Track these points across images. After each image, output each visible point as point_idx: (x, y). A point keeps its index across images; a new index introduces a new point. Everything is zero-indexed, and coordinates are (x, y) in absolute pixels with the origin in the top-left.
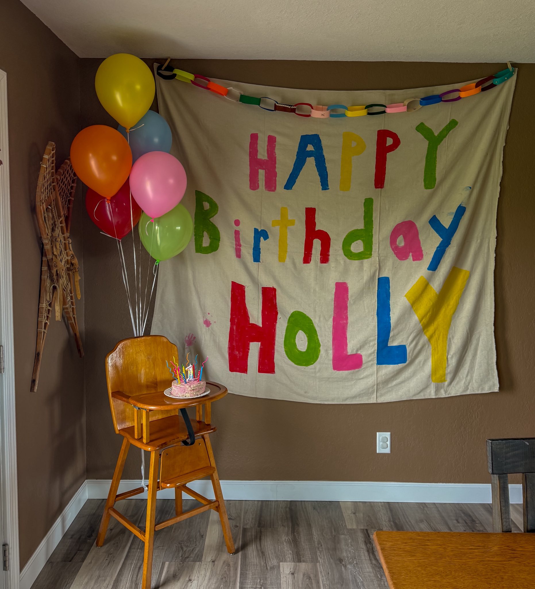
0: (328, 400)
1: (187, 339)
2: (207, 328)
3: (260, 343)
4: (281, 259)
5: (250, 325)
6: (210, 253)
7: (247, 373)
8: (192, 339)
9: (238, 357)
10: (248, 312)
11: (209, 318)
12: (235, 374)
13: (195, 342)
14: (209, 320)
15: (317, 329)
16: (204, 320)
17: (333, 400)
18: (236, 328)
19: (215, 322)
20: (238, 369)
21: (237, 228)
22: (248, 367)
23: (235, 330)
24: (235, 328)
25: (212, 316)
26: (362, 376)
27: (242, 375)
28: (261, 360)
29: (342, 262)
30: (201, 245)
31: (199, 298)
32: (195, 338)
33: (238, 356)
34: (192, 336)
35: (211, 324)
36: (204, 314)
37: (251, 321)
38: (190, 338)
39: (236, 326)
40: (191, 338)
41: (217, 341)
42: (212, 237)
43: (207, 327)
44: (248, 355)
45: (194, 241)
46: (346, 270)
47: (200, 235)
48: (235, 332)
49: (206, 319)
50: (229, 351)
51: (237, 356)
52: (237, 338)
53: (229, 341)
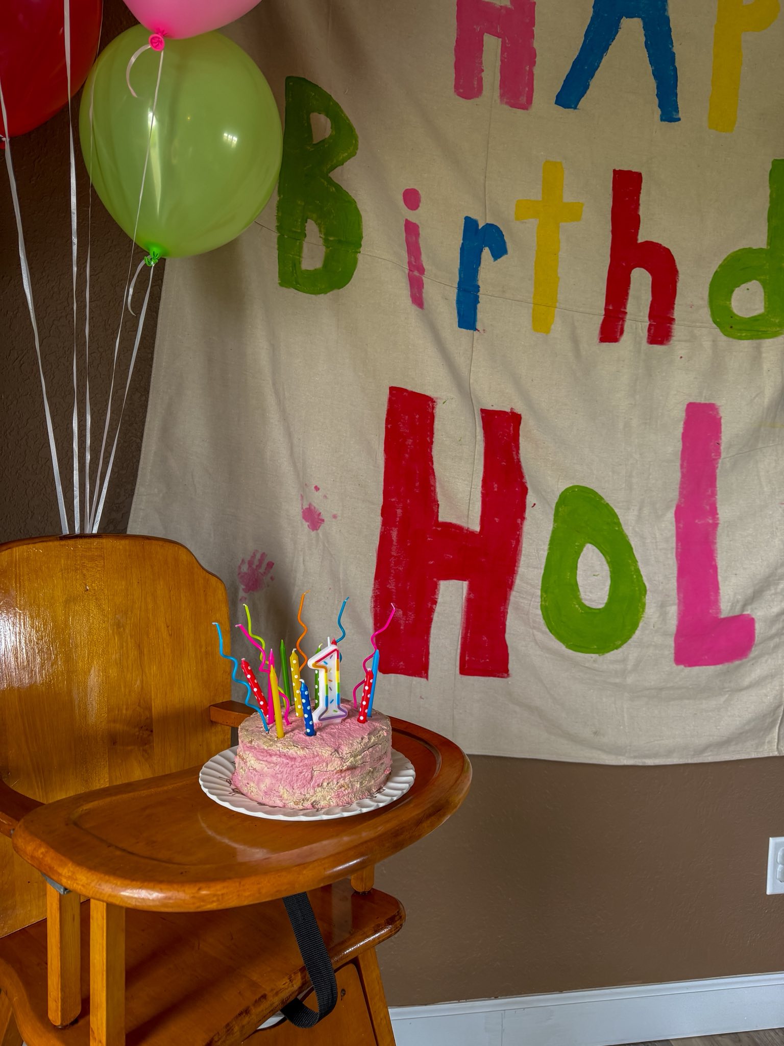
0: (656, 755)
1: (245, 568)
2: (313, 533)
3: (465, 584)
4: (541, 323)
5: (439, 529)
6: (325, 293)
7: (427, 677)
8: (262, 570)
9: (402, 628)
10: (435, 487)
11: (317, 500)
12: (393, 679)
13: (272, 578)
14: (317, 507)
15: (634, 542)
16: (302, 505)
17: (669, 753)
18: (398, 535)
19: (335, 517)
20: (402, 663)
21: (413, 216)
22: (431, 657)
23: (395, 543)
24: (394, 534)
25: (325, 497)
26: (746, 681)
27: (414, 682)
28: (469, 635)
29: (707, 344)
30: (296, 264)
31: (289, 435)
32: (270, 565)
33: (402, 622)
34: (261, 561)
35: (323, 520)
36: (303, 486)
37: (445, 515)
38: (254, 566)
39: (398, 531)
40: (259, 566)
41: (341, 576)
42: (331, 239)
43: (313, 530)
44: (430, 620)
45: (276, 246)
46: (716, 370)
47: (294, 229)
48: (394, 548)
49: (310, 505)
50: (375, 607)
51: (400, 625)
52: (401, 569)
53: (376, 578)
